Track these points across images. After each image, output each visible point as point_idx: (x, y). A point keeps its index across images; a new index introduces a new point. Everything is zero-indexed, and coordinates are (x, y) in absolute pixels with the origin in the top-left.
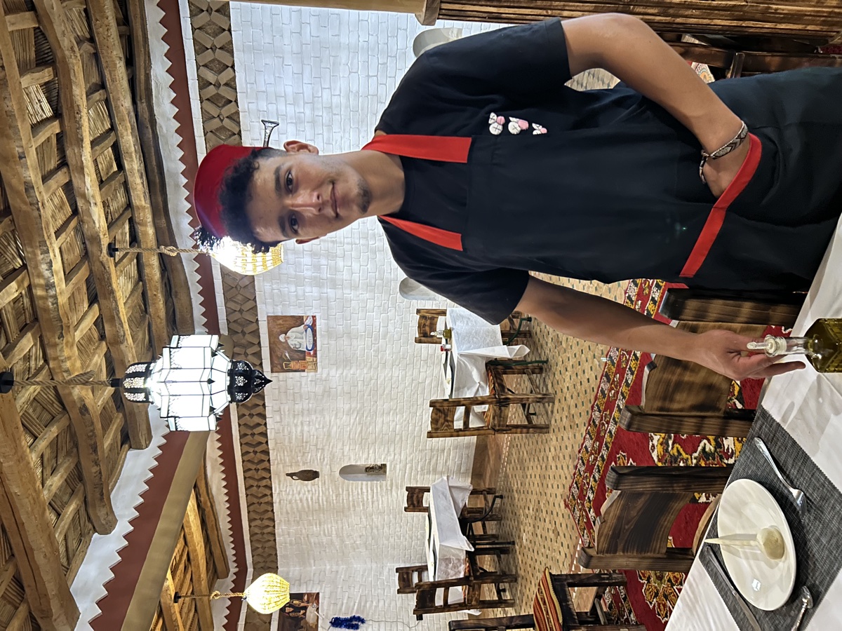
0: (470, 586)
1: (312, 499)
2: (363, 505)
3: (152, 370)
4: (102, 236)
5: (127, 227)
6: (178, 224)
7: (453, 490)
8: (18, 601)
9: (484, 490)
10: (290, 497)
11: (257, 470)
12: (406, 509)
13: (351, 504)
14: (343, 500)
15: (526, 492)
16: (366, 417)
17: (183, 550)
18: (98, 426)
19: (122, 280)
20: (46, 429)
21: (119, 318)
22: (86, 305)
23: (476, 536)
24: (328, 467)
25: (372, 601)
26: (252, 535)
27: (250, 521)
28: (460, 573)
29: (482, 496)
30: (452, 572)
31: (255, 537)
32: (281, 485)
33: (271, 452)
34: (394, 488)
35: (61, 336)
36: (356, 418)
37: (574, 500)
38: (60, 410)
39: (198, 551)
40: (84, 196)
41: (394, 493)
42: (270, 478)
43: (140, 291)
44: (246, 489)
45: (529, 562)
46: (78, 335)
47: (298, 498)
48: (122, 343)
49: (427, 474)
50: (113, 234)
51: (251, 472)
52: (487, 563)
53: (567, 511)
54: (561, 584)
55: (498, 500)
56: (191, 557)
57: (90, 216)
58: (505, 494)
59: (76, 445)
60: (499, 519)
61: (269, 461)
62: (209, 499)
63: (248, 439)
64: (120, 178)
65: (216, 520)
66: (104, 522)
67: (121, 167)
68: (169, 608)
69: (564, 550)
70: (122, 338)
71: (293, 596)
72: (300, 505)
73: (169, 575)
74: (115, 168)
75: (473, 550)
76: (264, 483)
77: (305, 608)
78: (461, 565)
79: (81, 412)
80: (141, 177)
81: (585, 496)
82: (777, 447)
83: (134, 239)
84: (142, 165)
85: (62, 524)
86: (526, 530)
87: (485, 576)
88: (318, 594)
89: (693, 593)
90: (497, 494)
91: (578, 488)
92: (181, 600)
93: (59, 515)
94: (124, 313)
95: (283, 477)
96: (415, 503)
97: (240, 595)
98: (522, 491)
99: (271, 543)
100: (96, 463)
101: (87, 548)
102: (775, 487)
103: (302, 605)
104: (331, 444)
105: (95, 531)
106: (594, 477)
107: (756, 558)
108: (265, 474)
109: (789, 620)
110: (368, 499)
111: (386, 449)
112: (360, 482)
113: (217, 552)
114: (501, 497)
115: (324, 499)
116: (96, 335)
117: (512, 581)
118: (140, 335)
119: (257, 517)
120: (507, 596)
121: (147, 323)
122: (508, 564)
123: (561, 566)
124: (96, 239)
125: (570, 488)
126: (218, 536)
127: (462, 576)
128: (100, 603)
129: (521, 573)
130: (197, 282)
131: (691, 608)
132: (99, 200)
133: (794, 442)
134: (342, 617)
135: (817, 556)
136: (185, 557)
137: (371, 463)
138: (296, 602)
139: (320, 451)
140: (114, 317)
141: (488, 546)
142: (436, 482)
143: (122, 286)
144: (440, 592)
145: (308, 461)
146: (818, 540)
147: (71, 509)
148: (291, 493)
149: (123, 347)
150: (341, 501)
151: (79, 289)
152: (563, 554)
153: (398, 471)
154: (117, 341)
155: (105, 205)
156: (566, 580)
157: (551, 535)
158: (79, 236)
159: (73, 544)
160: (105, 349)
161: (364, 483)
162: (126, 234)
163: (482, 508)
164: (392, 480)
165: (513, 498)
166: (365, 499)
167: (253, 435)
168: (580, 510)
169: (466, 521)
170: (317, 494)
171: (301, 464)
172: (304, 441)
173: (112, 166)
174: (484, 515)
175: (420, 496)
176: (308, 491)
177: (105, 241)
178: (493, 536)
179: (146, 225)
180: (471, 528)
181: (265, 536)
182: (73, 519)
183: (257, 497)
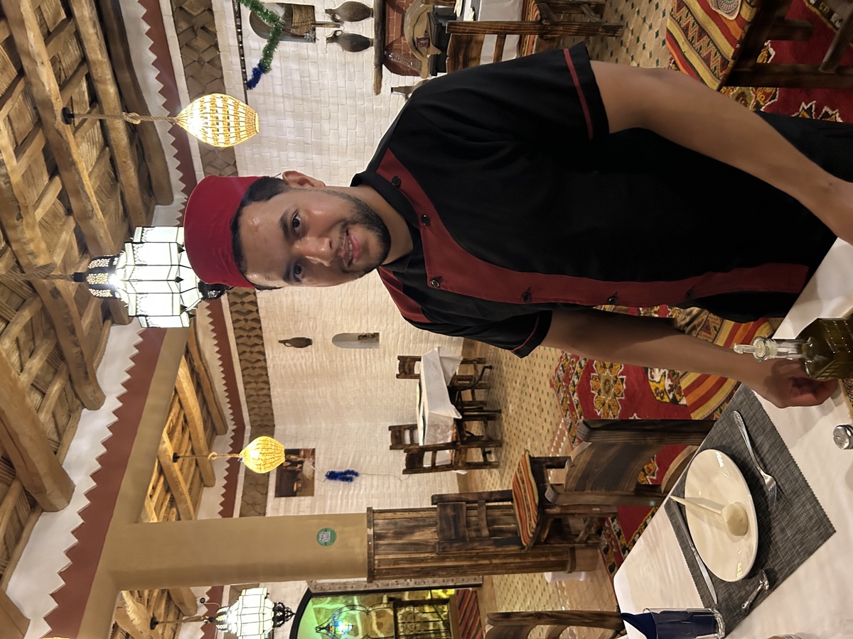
0: (457, 450)
1: (306, 365)
2: (357, 370)
3: (115, 266)
4: (54, 101)
5: (84, 85)
6: (145, 79)
7: (443, 361)
8: (11, 479)
9: (474, 360)
10: (284, 362)
11: (249, 337)
12: (398, 376)
13: (345, 369)
14: (337, 365)
15: (514, 367)
16: (358, 288)
17: (179, 413)
18: (74, 309)
19: (85, 147)
20: (18, 313)
21: (85, 192)
22: (46, 178)
23: (465, 402)
24: (321, 335)
25: (365, 457)
26: (248, 396)
27: (245, 383)
28: (448, 437)
29: (472, 365)
30: (440, 437)
31: (252, 399)
32: (275, 353)
33: (262, 320)
34: (387, 355)
35: (20, 217)
36: (347, 290)
37: (560, 381)
38: (31, 292)
39: (194, 414)
40: (29, 54)
41: (387, 360)
42: (263, 344)
43: (107, 157)
44: (239, 355)
45: (514, 431)
46: (39, 214)
47: (291, 364)
48: (90, 218)
49: (419, 342)
50: (68, 95)
51: (243, 338)
52: (475, 428)
53: (552, 391)
54: (539, 466)
55: (487, 371)
56: (188, 418)
57: (38, 77)
58: (494, 365)
59: (53, 327)
60: (488, 388)
61: (260, 328)
62: (203, 363)
63: (238, 307)
64: (70, 28)
65: (211, 383)
66: (91, 399)
67: (70, 14)
68: (169, 467)
69: (547, 426)
70: (90, 213)
71: (288, 452)
72: (294, 370)
73: (165, 436)
74: (64, 16)
75: (461, 417)
76: (257, 349)
77: (302, 462)
78: (448, 431)
79: (53, 296)
80: (94, 26)
81: (570, 380)
82: (755, 428)
83: (94, 99)
84: (95, 12)
85: (48, 403)
86: (513, 402)
87: (472, 441)
88: (314, 450)
89: (655, 535)
90: (487, 365)
91: (564, 371)
92: (180, 460)
93: (43, 394)
94: (89, 185)
95: (276, 344)
96: (407, 370)
97: (237, 456)
98: (510, 365)
99: (268, 404)
100: (76, 344)
101: (77, 423)
102: (747, 466)
103: (299, 459)
104: (323, 313)
105: (84, 407)
106: (580, 364)
107: (719, 527)
108: (257, 341)
109: (743, 593)
110: (361, 365)
111: (379, 319)
112: (353, 350)
113: (214, 412)
114: (491, 367)
115: (318, 364)
116: (61, 210)
117: (497, 446)
118: (112, 206)
119: (252, 380)
120: (492, 458)
121: (119, 192)
122: (494, 429)
123: (543, 439)
124: (48, 104)
125: (556, 370)
126: (214, 398)
127: (449, 440)
128: (94, 476)
129: (506, 439)
130: (172, 144)
131: (653, 548)
132: (46, 58)
133: (774, 428)
134: (337, 470)
135: (780, 545)
136: (182, 419)
137: (363, 331)
138: (293, 457)
139: (312, 320)
140: (79, 191)
141: (476, 413)
142: (426, 354)
143: (84, 153)
144: (428, 456)
145: (301, 329)
146: (783, 530)
147: (55, 388)
148: (285, 359)
149: (92, 222)
150: (335, 367)
151: (36, 161)
152: (546, 429)
153: (390, 340)
154: (86, 216)
155: (55, 61)
156: (544, 462)
157: (536, 410)
158: (29, 100)
159: (62, 420)
160: (73, 225)
161: (357, 350)
162: (84, 93)
163: (472, 376)
164: (385, 348)
165: (501, 370)
166: (359, 365)
167: (243, 303)
168: (565, 392)
169: (454, 391)
170: (311, 360)
171: (293, 332)
172: (296, 310)
173: (59, 14)
174: (474, 384)
175: (412, 364)
176: (302, 357)
177: (59, 106)
178: (482, 402)
179: (104, 83)
180: (460, 396)
181: (260, 397)
182: (60, 397)
183: (250, 362)
